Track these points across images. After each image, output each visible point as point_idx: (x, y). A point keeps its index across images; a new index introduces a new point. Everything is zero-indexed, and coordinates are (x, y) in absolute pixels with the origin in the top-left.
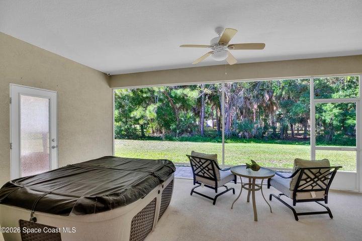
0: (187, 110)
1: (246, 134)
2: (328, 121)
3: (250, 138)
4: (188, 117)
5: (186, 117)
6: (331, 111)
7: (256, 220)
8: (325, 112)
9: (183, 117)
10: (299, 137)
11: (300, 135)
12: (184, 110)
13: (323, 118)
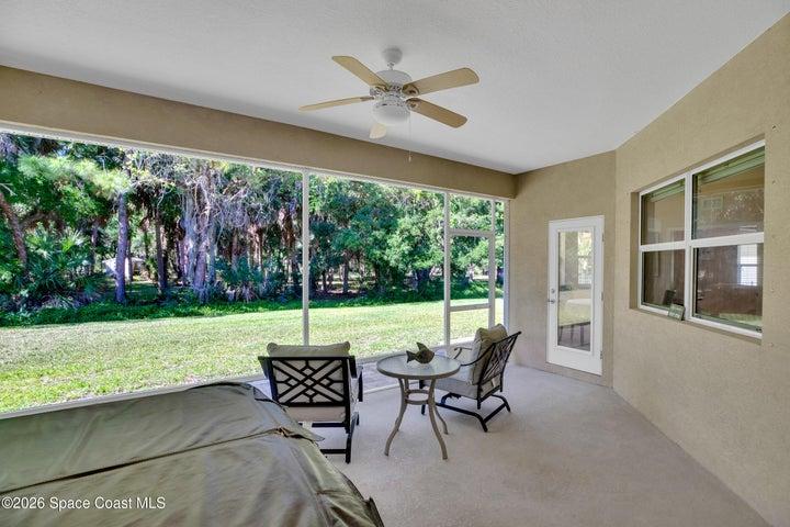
0: (59, 226)
1: (246, 291)
2: (392, 263)
3: (253, 299)
4: (67, 247)
5: (59, 247)
6: (399, 247)
7: (445, 457)
8: (390, 248)
9: (46, 247)
10: (334, 292)
11: (334, 288)
12: (46, 225)
13: (385, 257)
